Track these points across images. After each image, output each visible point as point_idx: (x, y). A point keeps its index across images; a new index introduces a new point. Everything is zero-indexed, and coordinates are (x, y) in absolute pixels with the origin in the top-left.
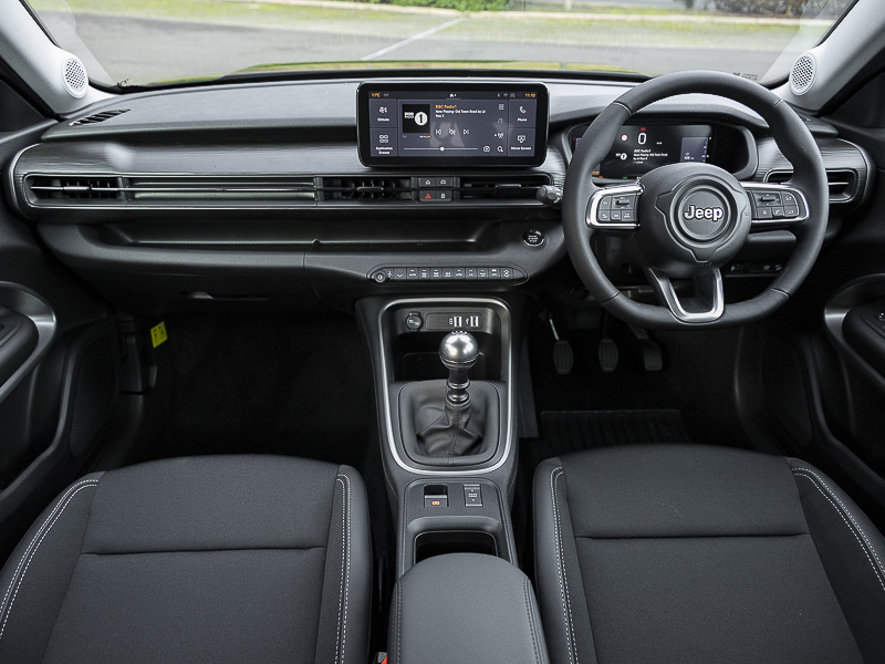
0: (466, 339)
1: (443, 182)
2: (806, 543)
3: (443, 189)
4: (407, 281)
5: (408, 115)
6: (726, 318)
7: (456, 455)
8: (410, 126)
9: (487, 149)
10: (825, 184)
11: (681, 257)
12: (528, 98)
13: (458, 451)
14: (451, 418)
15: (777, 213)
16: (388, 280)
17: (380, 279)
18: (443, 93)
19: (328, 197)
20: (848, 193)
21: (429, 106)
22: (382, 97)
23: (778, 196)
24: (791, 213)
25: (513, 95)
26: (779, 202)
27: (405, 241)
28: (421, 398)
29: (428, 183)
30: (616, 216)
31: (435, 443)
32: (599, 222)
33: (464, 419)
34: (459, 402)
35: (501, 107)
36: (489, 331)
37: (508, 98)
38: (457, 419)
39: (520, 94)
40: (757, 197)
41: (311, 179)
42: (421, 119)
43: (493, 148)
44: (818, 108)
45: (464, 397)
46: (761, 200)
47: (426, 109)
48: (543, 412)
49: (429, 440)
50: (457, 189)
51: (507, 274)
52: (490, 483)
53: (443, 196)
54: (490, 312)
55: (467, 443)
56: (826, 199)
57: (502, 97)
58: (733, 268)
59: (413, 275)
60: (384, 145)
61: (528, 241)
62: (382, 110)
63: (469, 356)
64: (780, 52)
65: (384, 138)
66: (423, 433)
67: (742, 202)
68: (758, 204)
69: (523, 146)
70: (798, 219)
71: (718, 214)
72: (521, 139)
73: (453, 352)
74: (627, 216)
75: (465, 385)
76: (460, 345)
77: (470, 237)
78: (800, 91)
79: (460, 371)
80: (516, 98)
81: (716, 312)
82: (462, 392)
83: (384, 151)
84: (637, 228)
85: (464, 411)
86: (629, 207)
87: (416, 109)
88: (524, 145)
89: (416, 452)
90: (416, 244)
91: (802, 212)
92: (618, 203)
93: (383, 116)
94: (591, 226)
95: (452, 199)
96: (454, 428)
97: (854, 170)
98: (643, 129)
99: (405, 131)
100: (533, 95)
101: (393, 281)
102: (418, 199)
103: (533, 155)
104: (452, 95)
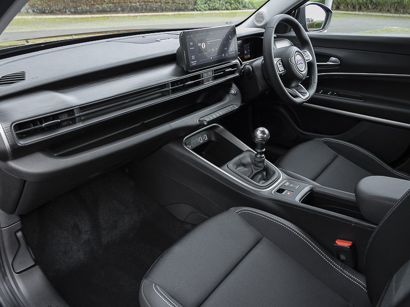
2: (341, 158)
17: (205, 123)
21: (205, 39)
42: (203, 46)
51: (236, 107)
59: (211, 118)
63: (268, 136)
65: (193, 57)
70: (310, 60)
71: (302, 61)
76: (263, 132)
78: (261, 24)
95: (213, 81)
102: (203, 84)
103: (235, 55)
104: (211, 34)
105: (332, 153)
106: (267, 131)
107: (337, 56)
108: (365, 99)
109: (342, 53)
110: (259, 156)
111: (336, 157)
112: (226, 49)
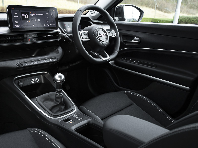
1: (33, 35)
4: (28, 66)
5: (23, 15)
8: (24, 18)
15: (111, 35)
17: (22, 66)
18: (32, 9)
21: (28, 12)
22: (15, 9)
23: (110, 31)
25: (49, 10)
26: (111, 33)
29: (29, 36)
35: (47, 13)
36: (43, 82)
42: (27, 16)
43: (46, 25)
51: (54, 60)
53: (33, 39)
54: (42, 76)
57: (47, 11)
59: (30, 64)
60: (17, 24)
62: (15, 13)
63: (63, 79)
65: (17, 22)
70: (115, 36)
71: (104, 35)
72: (53, 22)
73: (59, 79)
74: (87, 37)
76: (60, 77)
77: (33, 55)
78: (93, 15)
81: (109, 57)
83: (17, 26)
86: (87, 35)
93: (16, 15)
94: (82, 40)
95: (36, 40)
100: (54, 11)
102: (27, 41)
103: (56, 26)
104: (34, 10)
105: (129, 101)
106: (63, 77)
107: (139, 37)
108: (156, 67)
109: (142, 35)
110: (58, 94)
111: (131, 105)
112: (48, 21)
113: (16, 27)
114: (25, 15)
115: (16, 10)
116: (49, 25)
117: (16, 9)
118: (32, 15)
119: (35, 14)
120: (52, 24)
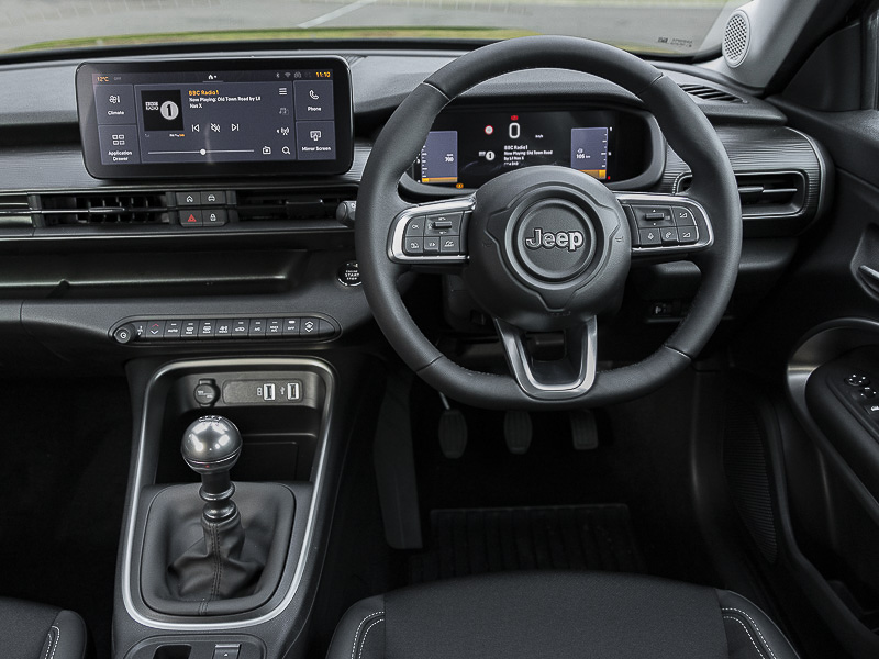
0: (220, 427)
1: (211, 198)
3: (212, 207)
4: (164, 339)
5: (151, 105)
6: (598, 391)
7: (223, 597)
8: (154, 121)
9: (267, 150)
10: (734, 191)
11: (527, 302)
12: (320, 78)
13: (225, 590)
14: (209, 543)
15: (668, 236)
16: (136, 338)
17: (124, 337)
18: (197, 74)
19: (51, 222)
20: (797, 204)
21: (179, 92)
22: (111, 81)
23: (668, 212)
24: (687, 236)
25: (298, 74)
26: (671, 221)
27: (187, 280)
28: (183, 510)
29: (190, 200)
30: (432, 246)
31: (194, 578)
32: (407, 254)
33: (229, 543)
34: (219, 519)
35: (283, 91)
36: (312, 404)
37: (292, 78)
38: (217, 545)
39: (308, 73)
40: (639, 214)
41: (23, 198)
42: (169, 110)
43: (276, 149)
44: (763, 86)
45: (227, 511)
46: (646, 219)
47: (176, 97)
48: (433, 512)
49: (187, 573)
50: (233, 207)
51: (309, 328)
52: (254, 641)
53: (213, 217)
54: (312, 378)
55: (237, 578)
56: (737, 215)
57: (283, 78)
58: (657, 310)
59: (173, 332)
60: (120, 148)
61: (344, 280)
62: (113, 99)
64: (721, 10)
66: (176, 563)
67: (612, 221)
68: (641, 224)
69: (318, 145)
70: (697, 245)
71: (576, 239)
72: (315, 135)
73: (199, 447)
74: (449, 244)
75: (226, 494)
76: (209, 437)
77: (279, 272)
78: (735, 61)
79: (215, 474)
80: (303, 78)
81: (585, 383)
82: (226, 503)
83: (118, 157)
84: (466, 261)
85: (227, 533)
86: (452, 231)
87: (161, 97)
88: (320, 143)
89: (158, 594)
90: (205, 282)
91: (704, 236)
92: (434, 227)
93: (115, 107)
94: (394, 260)
95: (228, 222)
96: (213, 557)
97: (801, 171)
98: (515, 117)
99: (148, 128)
100: (328, 74)
101: (146, 340)
102: (178, 222)
103: (334, 158)
104: (211, 77)
112: (286, 131)
113: (115, 159)
114: (160, 106)
115: (118, 82)
116: (295, 149)
117: (116, 79)
118: (195, 103)
119: (216, 96)
120: (314, 144)
